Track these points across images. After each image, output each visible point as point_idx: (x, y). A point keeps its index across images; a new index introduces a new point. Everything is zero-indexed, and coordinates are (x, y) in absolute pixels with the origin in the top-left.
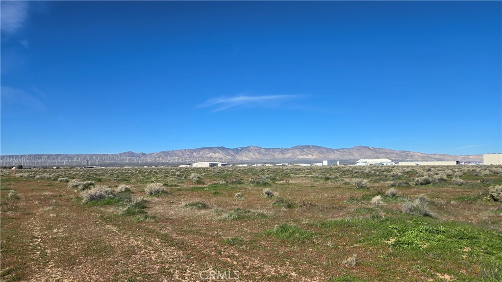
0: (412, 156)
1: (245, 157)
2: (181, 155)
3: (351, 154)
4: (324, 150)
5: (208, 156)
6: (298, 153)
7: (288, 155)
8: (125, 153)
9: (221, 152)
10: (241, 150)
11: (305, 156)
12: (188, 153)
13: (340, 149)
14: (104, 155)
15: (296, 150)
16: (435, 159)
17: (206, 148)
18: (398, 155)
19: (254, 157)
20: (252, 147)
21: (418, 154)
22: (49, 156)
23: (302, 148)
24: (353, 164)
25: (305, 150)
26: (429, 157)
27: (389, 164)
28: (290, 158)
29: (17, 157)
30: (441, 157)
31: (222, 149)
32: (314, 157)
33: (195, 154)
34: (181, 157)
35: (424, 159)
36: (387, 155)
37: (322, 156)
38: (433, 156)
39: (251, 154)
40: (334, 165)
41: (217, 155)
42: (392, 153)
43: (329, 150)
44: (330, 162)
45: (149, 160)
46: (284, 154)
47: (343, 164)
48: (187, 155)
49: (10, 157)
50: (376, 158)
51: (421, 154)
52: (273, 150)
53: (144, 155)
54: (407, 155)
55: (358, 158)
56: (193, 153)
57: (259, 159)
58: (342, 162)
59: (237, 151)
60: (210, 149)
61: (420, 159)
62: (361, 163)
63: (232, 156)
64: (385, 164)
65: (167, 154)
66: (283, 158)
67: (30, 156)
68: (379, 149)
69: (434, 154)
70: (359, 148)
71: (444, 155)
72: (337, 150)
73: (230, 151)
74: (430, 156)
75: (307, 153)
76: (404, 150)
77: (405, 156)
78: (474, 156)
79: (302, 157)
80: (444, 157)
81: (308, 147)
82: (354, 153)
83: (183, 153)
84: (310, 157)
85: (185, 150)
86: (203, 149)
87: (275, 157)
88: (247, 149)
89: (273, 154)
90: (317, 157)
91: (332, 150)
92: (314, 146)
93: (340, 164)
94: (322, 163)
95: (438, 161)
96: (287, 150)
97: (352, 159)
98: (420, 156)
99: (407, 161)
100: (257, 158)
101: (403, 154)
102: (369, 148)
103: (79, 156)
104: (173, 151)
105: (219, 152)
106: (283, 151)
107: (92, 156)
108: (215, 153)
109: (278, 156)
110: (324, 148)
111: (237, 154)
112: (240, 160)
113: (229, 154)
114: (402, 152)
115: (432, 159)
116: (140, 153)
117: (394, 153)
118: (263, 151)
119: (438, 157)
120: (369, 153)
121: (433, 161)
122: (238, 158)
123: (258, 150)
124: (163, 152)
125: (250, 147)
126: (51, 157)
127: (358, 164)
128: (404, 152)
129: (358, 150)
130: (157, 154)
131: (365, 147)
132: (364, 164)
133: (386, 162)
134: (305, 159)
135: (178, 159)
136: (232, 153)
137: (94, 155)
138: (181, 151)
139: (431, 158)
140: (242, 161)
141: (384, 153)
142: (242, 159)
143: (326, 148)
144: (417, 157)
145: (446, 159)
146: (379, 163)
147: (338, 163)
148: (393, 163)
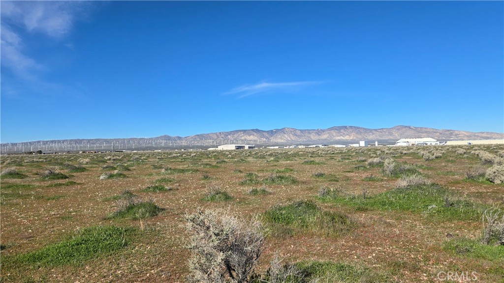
0: (456, 135)
1: (279, 139)
2: (216, 138)
3: (391, 134)
4: (361, 130)
5: (243, 138)
6: (334, 134)
7: (325, 136)
8: (161, 137)
9: (255, 134)
10: (276, 132)
11: (342, 137)
12: (223, 136)
13: (379, 129)
14: (140, 139)
15: (332, 131)
16: (482, 137)
17: (241, 131)
18: (441, 134)
19: (289, 139)
20: (287, 129)
21: (463, 132)
22: (89, 141)
23: (339, 129)
24: (392, 145)
25: (342, 131)
26: (475, 136)
27: (433, 144)
28: (326, 139)
29: (59, 142)
30: (488, 136)
31: (257, 131)
32: (351, 138)
33: (229, 136)
34: (216, 139)
35: (469, 137)
36: (429, 134)
37: (360, 137)
38: (480, 135)
39: (286, 136)
40: (372, 145)
41: (252, 137)
42: (435, 132)
43: (366, 130)
44: (367, 143)
45: (184, 143)
46: (320, 135)
47: (381, 145)
48: (222, 137)
49: (52, 142)
50: (418, 138)
51: (467, 132)
52: (309, 131)
53: (179, 138)
54: (451, 134)
55: (398, 138)
56: (227, 136)
57: (294, 141)
58: (380, 142)
59: (272, 133)
60: (244, 131)
61: (466, 138)
62: (402, 143)
63: (267, 138)
64: (429, 144)
65: (201, 137)
66: (319, 140)
67: (71, 140)
68: (421, 128)
69: (481, 133)
70: (399, 128)
71: (492, 133)
72: (376, 130)
73: (265, 134)
74: (477, 134)
75: (344, 134)
76: (448, 129)
77: (450, 134)
79: (339, 138)
81: (346, 127)
82: (394, 133)
83: (217, 136)
84: (347, 138)
85: (220, 133)
86: (237, 131)
87: (310, 138)
88: (282, 131)
89: (309, 135)
90: (355, 138)
91: (371, 131)
92: (351, 127)
93: (378, 145)
94: (359, 143)
96: (323, 131)
97: (392, 140)
98: (465, 135)
99: (451, 140)
100: (292, 140)
101: (447, 133)
102: (410, 128)
103: (117, 140)
104: (208, 134)
105: (253, 135)
106: (319, 132)
107: (129, 140)
108: (249, 135)
109: (314, 137)
110: (362, 128)
111: (272, 136)
112: (275, 142)
113: (264, 136)
114: (446, 131)
115: (479, 138)
116: (176, 137)
117: (437, 132)
118: (298, 133)
119: (484, 135)
120: (410, 132)
122: (273, 140)
123: (294, 131)
124: (198, 135)
125: (285, 128)
126: (91, 142)
127: (398, 145)
128: (448, 131)
130: (192, 137)
131: (406, 127)
132: (405, 144)
133: (431, 141)
134: (342, 141)
135: (213, 142)
136: (267, 135)
137: (132, 139)
138: (216, 134)
139: (478, 136)
140: (277, 143)
141: (426, 132)
142: (276, 141)
143: (364, 128)
144: (462, 135)
145: (494, 137)
146: (422, 142)
147: (376, 143)
148: (438, 142)
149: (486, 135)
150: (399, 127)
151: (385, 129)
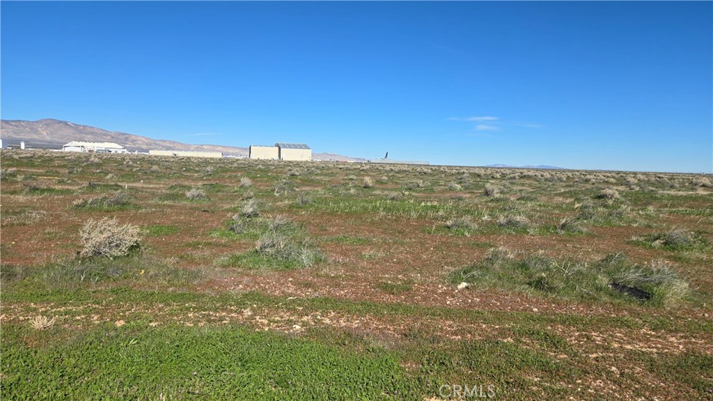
0: (133, 141)
3: (36, 132)
16: (164, 147)
21: (142, 139)
26: (156, 144)
27: (120, 152)
30: (171, 145)
38: (161, 143)
40: (15, 148)
42: (104, 135)
54: (127, 139)
62: (73, 147)
64: (113, 152)
68: (83, 126)
69: (162, 141)
71: (174, 142)
74: (157, 142)
77: (124, 140)
78: (208, 146)
80: (176, 144)
82: (40, 129)
93: (26, 148)
95: (167, 150)
98: (144, 142)
101: (121, 137)
102: (66, 124)
115: (160, 147)
117: (108, 135)
121: (161, 149)
127: (67, 150)
128: (123, 134)
129: (47, 125)
131: (61, 122)
132: (79, 150)
133: (115, 148)
139: (159, 145)
141: (92, 133)
144: (141, 142)
145: (177, 147)
146: (104, 149)
147: (23, 146)
148: (125, 150)
149: (168, 145)
150: (49, 122)
151: (23, 121)
